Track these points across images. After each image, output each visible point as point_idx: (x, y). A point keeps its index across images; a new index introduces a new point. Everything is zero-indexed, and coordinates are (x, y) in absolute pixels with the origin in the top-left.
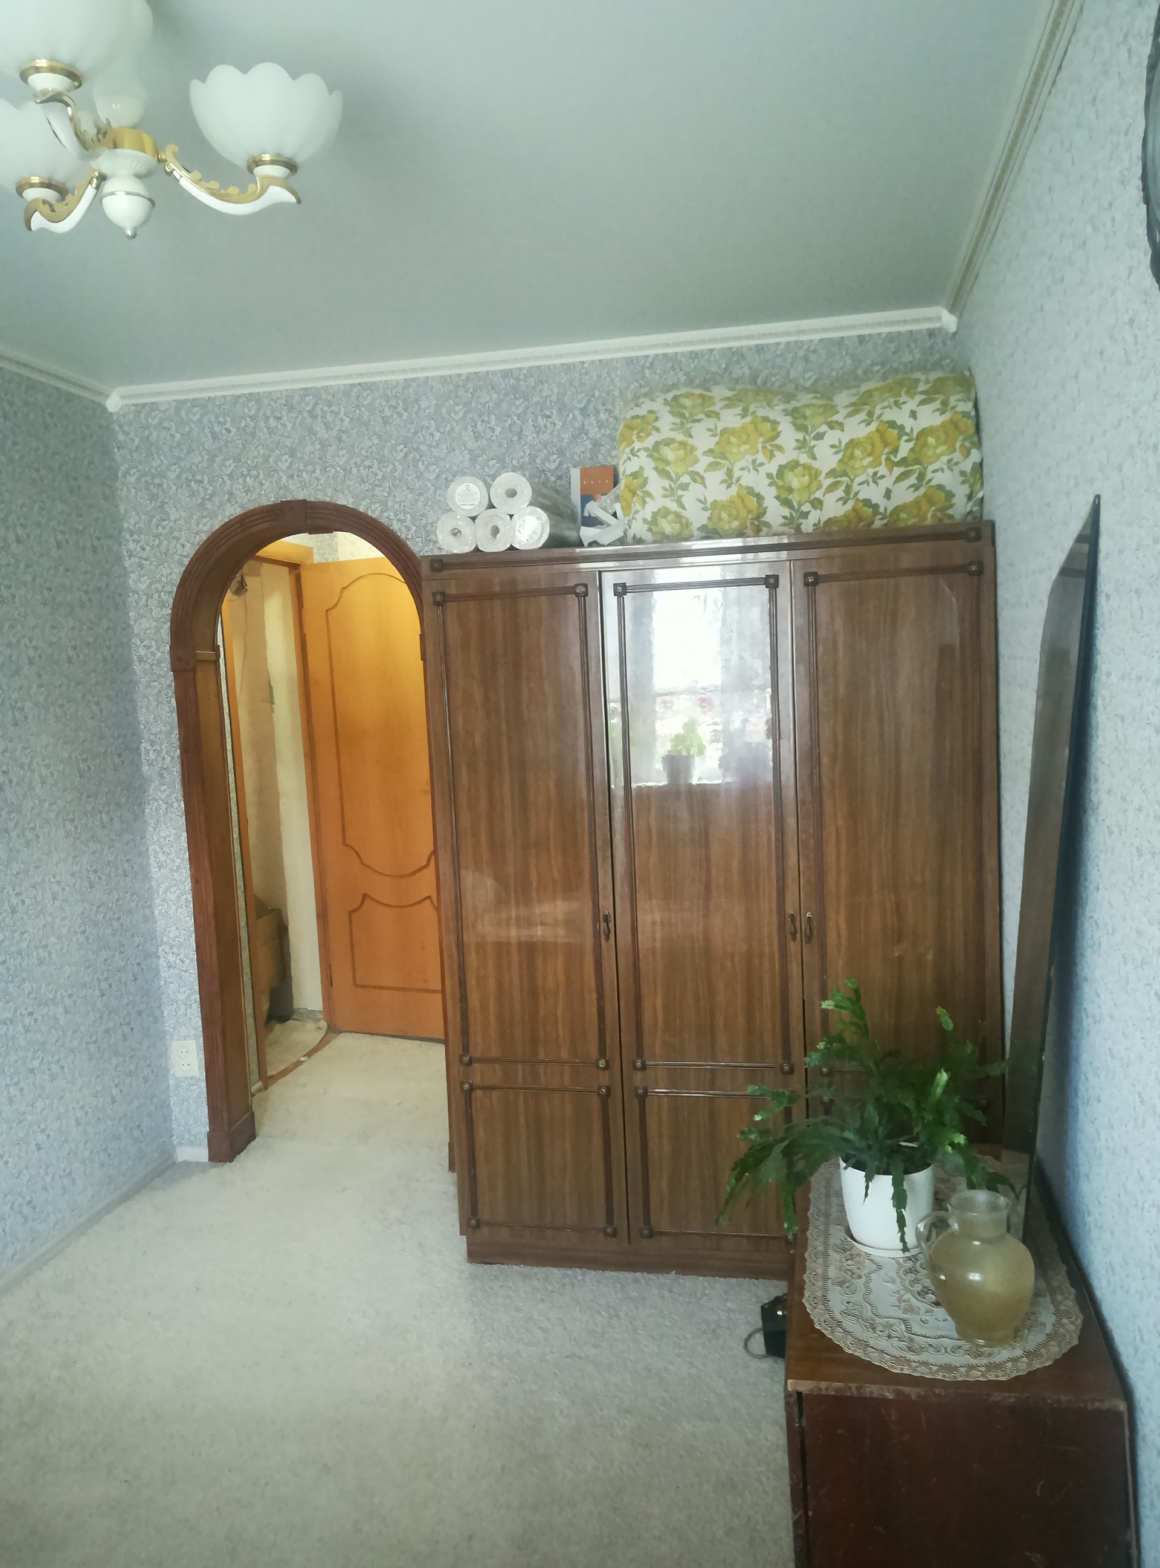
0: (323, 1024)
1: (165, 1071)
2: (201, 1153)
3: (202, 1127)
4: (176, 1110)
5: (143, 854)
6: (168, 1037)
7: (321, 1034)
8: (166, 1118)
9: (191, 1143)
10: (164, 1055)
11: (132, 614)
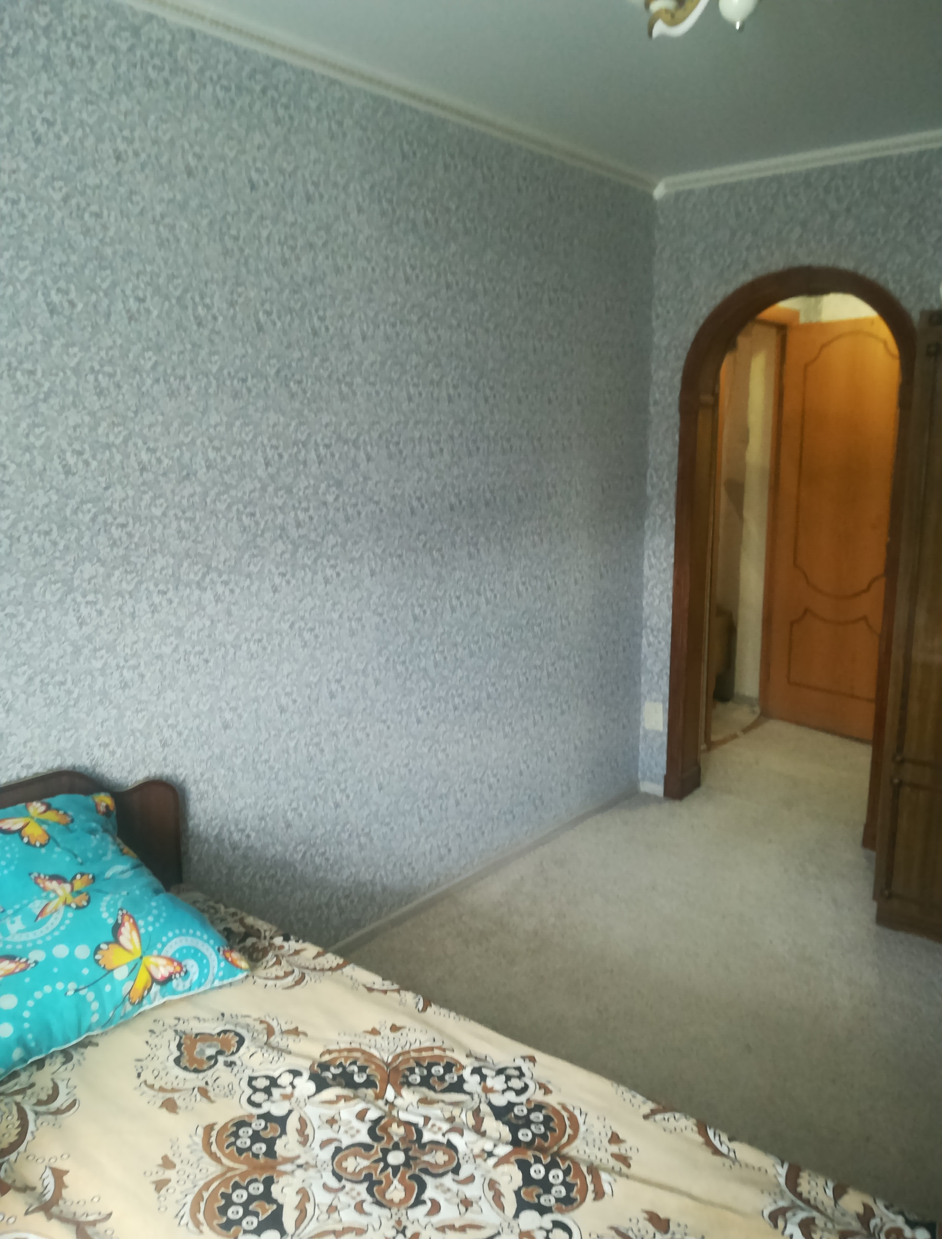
0: (757, 709)
1: (638, 722)
2: (658, 789)
3: (661, 769)
4: (642, 754)
5: (640, 557)
6: (643, 699)
7: (755, 717)
8: (635, 758)
9: (652, 780)
10: (638, 710)
11: (653, 367)
